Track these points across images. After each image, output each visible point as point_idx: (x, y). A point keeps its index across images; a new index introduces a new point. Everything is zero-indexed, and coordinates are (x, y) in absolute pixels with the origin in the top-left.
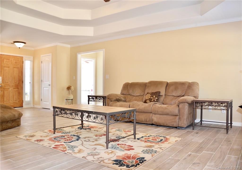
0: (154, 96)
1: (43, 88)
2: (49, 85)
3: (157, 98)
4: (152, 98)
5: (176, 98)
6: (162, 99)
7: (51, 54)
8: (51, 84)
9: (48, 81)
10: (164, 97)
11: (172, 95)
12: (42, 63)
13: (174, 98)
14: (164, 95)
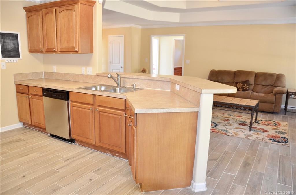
0: (246, 85)
1: (113, 70)
2: (121, 67)
3: (248, 86)
4: (244, 86)
5: (266, 87)
6: (252, 87)
7: (123, 35)
8: (123, 66)
9: (119, 63)
10: (253, 85)
11: (260, 84)
12: (110, 44)
13: (263, 87)
14: (253, 84)
